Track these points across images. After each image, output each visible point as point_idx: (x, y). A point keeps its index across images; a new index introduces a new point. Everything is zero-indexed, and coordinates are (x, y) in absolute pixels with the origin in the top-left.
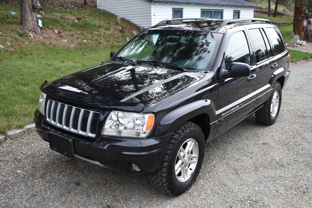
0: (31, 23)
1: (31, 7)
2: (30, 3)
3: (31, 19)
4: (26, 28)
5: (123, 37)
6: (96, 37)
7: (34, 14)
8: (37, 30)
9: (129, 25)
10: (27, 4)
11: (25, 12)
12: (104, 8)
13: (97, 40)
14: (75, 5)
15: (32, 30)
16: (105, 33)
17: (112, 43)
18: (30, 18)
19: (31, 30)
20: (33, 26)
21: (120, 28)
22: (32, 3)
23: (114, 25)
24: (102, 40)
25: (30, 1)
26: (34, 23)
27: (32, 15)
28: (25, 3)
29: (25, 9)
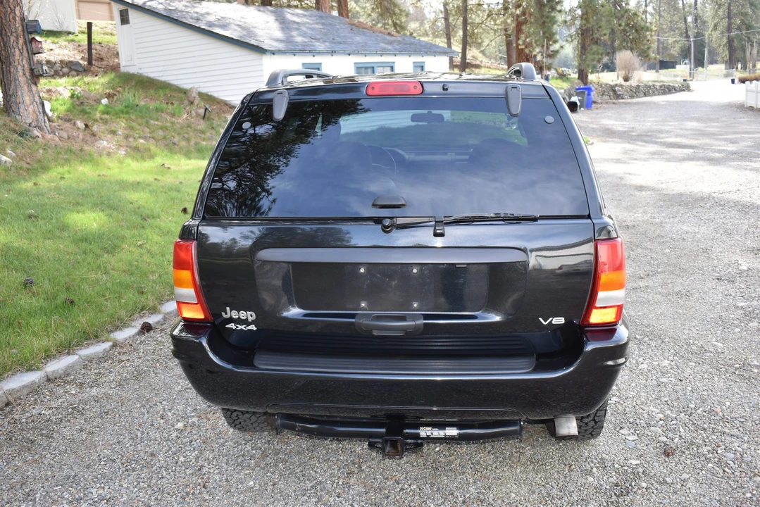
0: (30, 109)
1: (28, 74)
2: (26, 66)
3: (30, 100)
4: (21, 121)
5: (213, 128)
6: (161, 133)
7: (33, 88)
8: (43, 124)
9: (215, 103)
10: (19, 67)
11: (16, 86)
12: (140, 72)
13: (165, 138)
14: (70, 68)
15: (33, 124)
16: (173, 123)
17: (196, 144)
18: (27, 99)
19: (30, 124)
20: (35, 115)
21: (202, 111)
22: (30, 65)
23: (187, 106)
24: (174, 137)
25: (25, 61)
26: (36, 108)
27: (32, 91)
28: (15, 67)
29: (17, 79)
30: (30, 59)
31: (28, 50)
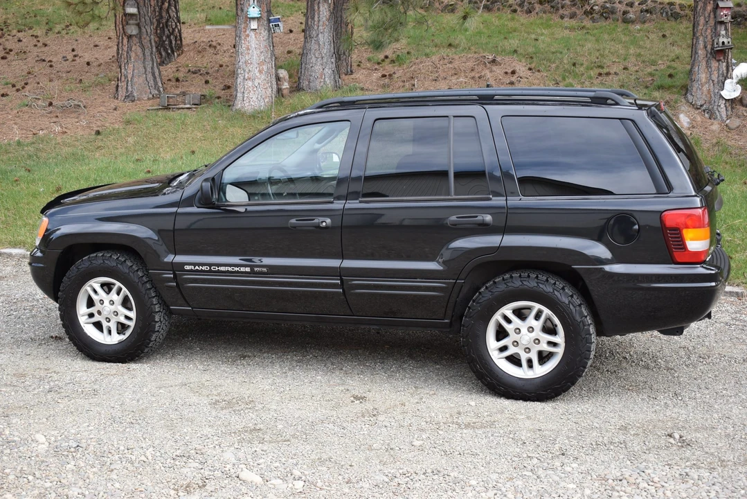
0: (705, 88)
1: (709, 47)
2: (709, 37)
3: (706, 78)
4: (691, 101)
7: (714, 64)
8: (716, 107)
10: (701, 38)
15: (705, 106)
18: (703, 76)
19: (701, 106)
20: (709, 96)
25: (709, 31)
26: (712, 87)
27: (710, 67)
28: (697, 38)
29: (696, 53)
30: (715, 29)
31: (715, 17)
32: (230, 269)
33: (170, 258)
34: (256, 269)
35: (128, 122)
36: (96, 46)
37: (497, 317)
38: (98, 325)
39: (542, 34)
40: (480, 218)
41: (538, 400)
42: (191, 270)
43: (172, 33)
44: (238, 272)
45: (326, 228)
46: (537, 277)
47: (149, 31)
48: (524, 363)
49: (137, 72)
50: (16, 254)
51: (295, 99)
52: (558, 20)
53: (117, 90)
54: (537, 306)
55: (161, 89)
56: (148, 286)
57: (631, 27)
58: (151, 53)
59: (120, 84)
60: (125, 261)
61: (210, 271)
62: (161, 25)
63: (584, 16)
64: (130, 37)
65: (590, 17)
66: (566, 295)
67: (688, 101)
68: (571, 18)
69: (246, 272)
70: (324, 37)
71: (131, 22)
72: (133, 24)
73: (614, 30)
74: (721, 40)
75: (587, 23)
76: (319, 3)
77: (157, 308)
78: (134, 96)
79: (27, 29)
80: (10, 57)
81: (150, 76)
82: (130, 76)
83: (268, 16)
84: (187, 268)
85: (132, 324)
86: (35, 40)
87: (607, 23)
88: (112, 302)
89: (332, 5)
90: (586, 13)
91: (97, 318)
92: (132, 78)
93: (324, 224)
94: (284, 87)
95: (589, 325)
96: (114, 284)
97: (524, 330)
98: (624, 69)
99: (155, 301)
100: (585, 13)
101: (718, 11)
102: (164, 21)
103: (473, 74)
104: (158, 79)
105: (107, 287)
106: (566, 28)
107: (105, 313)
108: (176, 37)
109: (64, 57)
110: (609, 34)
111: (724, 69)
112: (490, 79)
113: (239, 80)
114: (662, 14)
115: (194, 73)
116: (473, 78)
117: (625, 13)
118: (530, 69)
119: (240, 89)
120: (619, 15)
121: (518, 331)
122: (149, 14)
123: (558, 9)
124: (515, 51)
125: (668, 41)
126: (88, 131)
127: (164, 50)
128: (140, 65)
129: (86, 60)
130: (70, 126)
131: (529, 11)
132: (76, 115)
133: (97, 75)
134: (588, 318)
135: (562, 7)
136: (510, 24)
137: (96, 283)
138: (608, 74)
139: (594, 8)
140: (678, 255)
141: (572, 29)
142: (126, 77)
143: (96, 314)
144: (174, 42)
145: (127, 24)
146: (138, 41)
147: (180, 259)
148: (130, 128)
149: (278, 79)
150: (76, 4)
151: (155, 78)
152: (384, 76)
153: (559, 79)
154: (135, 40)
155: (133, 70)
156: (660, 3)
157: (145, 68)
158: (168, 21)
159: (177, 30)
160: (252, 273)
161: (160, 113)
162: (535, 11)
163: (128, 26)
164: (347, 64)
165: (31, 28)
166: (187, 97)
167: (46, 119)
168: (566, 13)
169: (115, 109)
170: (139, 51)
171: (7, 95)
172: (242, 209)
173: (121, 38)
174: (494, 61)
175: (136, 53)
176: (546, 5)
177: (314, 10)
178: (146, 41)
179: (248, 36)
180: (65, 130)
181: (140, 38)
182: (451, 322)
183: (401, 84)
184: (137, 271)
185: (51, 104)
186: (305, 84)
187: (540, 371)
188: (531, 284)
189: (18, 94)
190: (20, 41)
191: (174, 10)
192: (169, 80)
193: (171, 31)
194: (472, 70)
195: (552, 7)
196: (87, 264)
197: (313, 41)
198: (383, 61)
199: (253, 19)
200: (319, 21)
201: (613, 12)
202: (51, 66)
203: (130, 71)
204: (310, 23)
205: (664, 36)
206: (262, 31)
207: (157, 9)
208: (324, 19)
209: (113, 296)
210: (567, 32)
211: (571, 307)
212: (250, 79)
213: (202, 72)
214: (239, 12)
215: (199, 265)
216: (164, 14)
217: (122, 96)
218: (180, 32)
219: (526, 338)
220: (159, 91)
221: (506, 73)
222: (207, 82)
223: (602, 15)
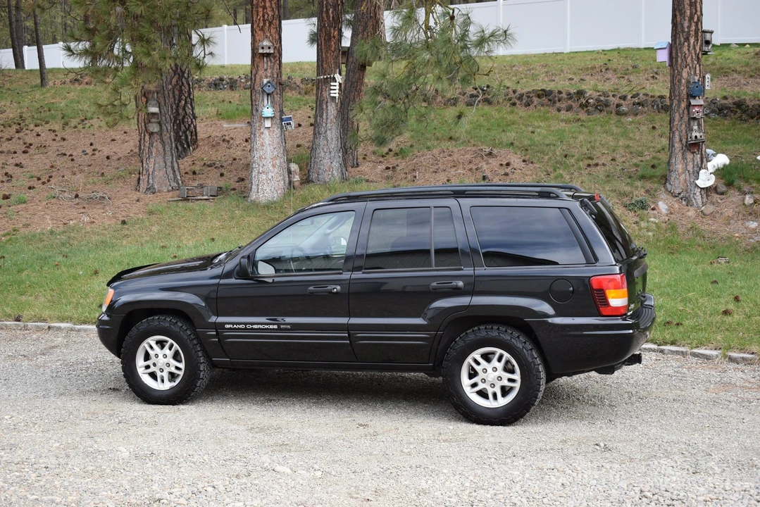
0: (682, 178)
1: (684, 140)
2: (684, 131)
3: (683, 169)
4: (669, 190)
7: (689, 156)
8: (692, 195)
10: (677, 133)
11: (672, 153)
15: (682, 194)
18: (680, 167)
19: (679, 194)
20: (685, 184)
25: (684, 126)
26: (688, 178)
27: (686, 159)
28: (673, 133)
29: (673, 146)
30: (689, 125)
31: (689, 114)
32: (261, 327)
33: (213, 319)
34: (282, 326)
35: (151, 213)
36: (113, 140)
37: (469, 360)
38: (153, 375)
39: (539, 127)
40: (454, 284)
41: (501, 425)
42: (230, 329)
43: (188, 129)
44: (267, 329)
45: (337, 293)
46: (498, 329)
47: (169, 128)
48: (491, 396)
49: (158, 166)
50: (65, 328)
51: (305, 191)
52: (554, 112)
53: (139, 183)
54: (499, 351)
55: (180, 182)
56: (195, 342)
57: (624, 119)
58: (171, 149)
59: (141, 178)
60: (176, 323)
61: (246, 329)
62: (178, 122)
63: (580, 109)
64: (151, 134)
65: (585, 109)
66: (520, 342)
67: (667, 190)
68: (567, 111)
69: (274, 329)
70: (332, 133)
71: (153, 120)
72: (155, 122)
73: (607, 122)
74: (694, 134)
75: (583, 116)
76: (327, 102)
77: (202, 360)
78: (154, 189)
79: (43, 123)
80: (31, 151)
81: (170, 170)
82: (151, 170)
83: (281, 115)
84: (227, 326)
85: (181, 373)
86: (53, 134)
87: (602, 115)
88: (165, 356)
89: (339, 104)
90: (582, 106)
91: (152, 369)
92: (153, 172)
93: (335, 290)
94: (295, 180)
95: (538, 365)
96: (167, 342)
97: (490, 370)
98: (612, 160)
99: (200, 354)
100: (580, 106)
101: (691, 108)
102: (181, 118)
103: (471, 166)
104: (177, 173)
105: (161, 344)
106: (562, 121)
107: (159, 365)
108: (192, 133)
109: (83, 151)
110: (602, 126)
111: (699, 160)
112: (486, 171)
113: (254, 174)
114: (653, 106)
115: (210, 166)
116: (471, 170)
117: (618, 106)
118: (524, 161)
119: (255, 182)
120: (613, 108)
121: (485, 371)
122: (170, 113)
123: (555, 103)
124: (512, 144)
125: (657, 133)
126: (114, 221)
127: (180, 144)
128: (160, 159)
129: (106, 154)
130: (97, 216)
131: (528, 105)
132: (101, 206)
133: (118, 168)
134: (538, 359)
135: (559, 101)
136: (510, 117)
137: (152, 340)
138: (597, 165)
139: (589, 101)
140: (603, 310)
141: (567, 121)
142: (147, 171)
143: (152, 366)
144: (189, 137)
145: (150, 122)
146: (159, 137)
147: (221, 319)
148: (153, 218)
149: (290, 172)
150: (107, 106)
151: (174, 171)
152: (388, 168)
153: (550, 170)
154: (156, 137)
155: (154, 164)
156: (652, 97)
157: (165, 163)
158: (184, 117)
159: (192, 126)
160: (279, 329)
161: (180, 204)
162: (534, 105)
163: (150, 124)
164: (353, 157)
165: (47, 123)
166: (205, 189)
167: (74, 210)
168: (563, 106)
169: (138, 201)
170: (160, 146)
171: (34, 188)
172: (270, 280)
173: (143, 135)
174: (490, 154)
175: (157, 149)
176: (544, 98)
177: (323, 109)
178: (166, 137)
179: (262, 133)
180: (93, 220)
181: (161, 134)
182: (434, 365)
183: (404, 176)
184: (186, 330)
185: (77, 196)
186: (314, 176)
187: (502, 402)
188: (494, 334)
189: (45, 186)
190: (38, 135)
191: (190, 107)
192: (186, 173)
193: (187, 126)
194: (470, 162)
195: (550, 100)
196: (146, 325)
197: (322, 137)
198: (387, 153)
199: (268, 118)
200: (327, 119)
201: (607, 105)
202: (72, 160)
203: (151, 166)
204: (318, 121)
205: (654, 128)
206: (275, 129)
207: (174, 107)
208: (332, 117)
209: (166, 350)
210: (563, 124)
211: (525, 350)
212: (264, 172)
213: (216, 165)
214: (254, 113)
215: (237, 324)
216: (181, 111)
217: (143, 188)
218: (195, 127)
219: (491, 376)
220: (178, 184)
221: (501, 165)
222: (222, 175)
223: (596, 108)
